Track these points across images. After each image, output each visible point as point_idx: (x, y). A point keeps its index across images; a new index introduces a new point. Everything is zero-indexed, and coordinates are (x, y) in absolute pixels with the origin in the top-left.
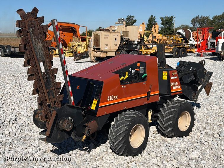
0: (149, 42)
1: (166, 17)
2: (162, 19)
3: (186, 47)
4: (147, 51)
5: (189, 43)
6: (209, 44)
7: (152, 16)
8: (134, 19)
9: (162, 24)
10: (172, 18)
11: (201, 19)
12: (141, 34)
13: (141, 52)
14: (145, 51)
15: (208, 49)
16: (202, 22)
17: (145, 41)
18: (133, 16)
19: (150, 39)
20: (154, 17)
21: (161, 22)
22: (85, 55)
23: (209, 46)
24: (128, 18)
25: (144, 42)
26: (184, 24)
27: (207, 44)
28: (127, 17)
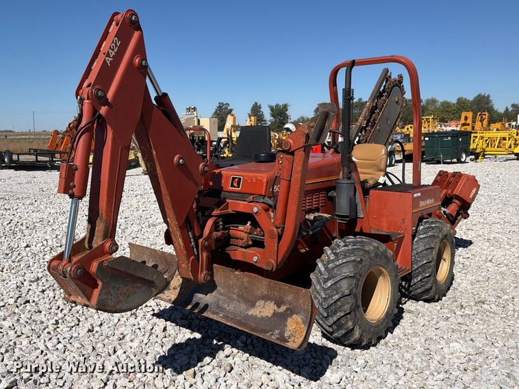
1: (277, 106)
2: (272, 108)
7: (256, 103)
8: (229, 108)
9: (272, 116)
10: (285, 107)
12: (228, 131)
17: (234, 142)
18: (226, 104)
20: (258, 104)
21: (270, 112)
22: (133, 164)
24: (220, 107)
25: (231, 142)
26: (304, 116)
28: (218, 105)
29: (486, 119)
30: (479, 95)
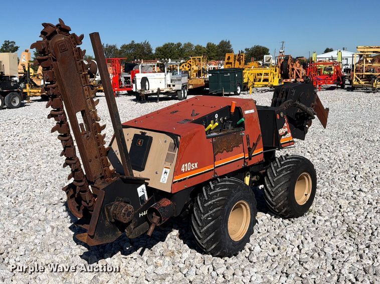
0: (38, 77)
3: (92, 84)
4: (35, 91)
5: (96, 79)
6: (123, 79)
8: (15, 46)
11: (107, 49)
12: (24, 67)
13: (26, 93)
14: (32, 91)
15: (121, 87)
16: (108, 52)
17: (31, 77)
18: (13, 42)
19: (40, 74)
23: (123, 82)
24: (6, 45)
25: (29, 78)
27: (120, 80)
28: (4, 43)
29: (244, 59)
30: (222, 41)
